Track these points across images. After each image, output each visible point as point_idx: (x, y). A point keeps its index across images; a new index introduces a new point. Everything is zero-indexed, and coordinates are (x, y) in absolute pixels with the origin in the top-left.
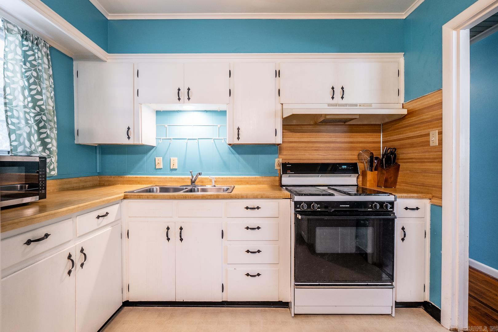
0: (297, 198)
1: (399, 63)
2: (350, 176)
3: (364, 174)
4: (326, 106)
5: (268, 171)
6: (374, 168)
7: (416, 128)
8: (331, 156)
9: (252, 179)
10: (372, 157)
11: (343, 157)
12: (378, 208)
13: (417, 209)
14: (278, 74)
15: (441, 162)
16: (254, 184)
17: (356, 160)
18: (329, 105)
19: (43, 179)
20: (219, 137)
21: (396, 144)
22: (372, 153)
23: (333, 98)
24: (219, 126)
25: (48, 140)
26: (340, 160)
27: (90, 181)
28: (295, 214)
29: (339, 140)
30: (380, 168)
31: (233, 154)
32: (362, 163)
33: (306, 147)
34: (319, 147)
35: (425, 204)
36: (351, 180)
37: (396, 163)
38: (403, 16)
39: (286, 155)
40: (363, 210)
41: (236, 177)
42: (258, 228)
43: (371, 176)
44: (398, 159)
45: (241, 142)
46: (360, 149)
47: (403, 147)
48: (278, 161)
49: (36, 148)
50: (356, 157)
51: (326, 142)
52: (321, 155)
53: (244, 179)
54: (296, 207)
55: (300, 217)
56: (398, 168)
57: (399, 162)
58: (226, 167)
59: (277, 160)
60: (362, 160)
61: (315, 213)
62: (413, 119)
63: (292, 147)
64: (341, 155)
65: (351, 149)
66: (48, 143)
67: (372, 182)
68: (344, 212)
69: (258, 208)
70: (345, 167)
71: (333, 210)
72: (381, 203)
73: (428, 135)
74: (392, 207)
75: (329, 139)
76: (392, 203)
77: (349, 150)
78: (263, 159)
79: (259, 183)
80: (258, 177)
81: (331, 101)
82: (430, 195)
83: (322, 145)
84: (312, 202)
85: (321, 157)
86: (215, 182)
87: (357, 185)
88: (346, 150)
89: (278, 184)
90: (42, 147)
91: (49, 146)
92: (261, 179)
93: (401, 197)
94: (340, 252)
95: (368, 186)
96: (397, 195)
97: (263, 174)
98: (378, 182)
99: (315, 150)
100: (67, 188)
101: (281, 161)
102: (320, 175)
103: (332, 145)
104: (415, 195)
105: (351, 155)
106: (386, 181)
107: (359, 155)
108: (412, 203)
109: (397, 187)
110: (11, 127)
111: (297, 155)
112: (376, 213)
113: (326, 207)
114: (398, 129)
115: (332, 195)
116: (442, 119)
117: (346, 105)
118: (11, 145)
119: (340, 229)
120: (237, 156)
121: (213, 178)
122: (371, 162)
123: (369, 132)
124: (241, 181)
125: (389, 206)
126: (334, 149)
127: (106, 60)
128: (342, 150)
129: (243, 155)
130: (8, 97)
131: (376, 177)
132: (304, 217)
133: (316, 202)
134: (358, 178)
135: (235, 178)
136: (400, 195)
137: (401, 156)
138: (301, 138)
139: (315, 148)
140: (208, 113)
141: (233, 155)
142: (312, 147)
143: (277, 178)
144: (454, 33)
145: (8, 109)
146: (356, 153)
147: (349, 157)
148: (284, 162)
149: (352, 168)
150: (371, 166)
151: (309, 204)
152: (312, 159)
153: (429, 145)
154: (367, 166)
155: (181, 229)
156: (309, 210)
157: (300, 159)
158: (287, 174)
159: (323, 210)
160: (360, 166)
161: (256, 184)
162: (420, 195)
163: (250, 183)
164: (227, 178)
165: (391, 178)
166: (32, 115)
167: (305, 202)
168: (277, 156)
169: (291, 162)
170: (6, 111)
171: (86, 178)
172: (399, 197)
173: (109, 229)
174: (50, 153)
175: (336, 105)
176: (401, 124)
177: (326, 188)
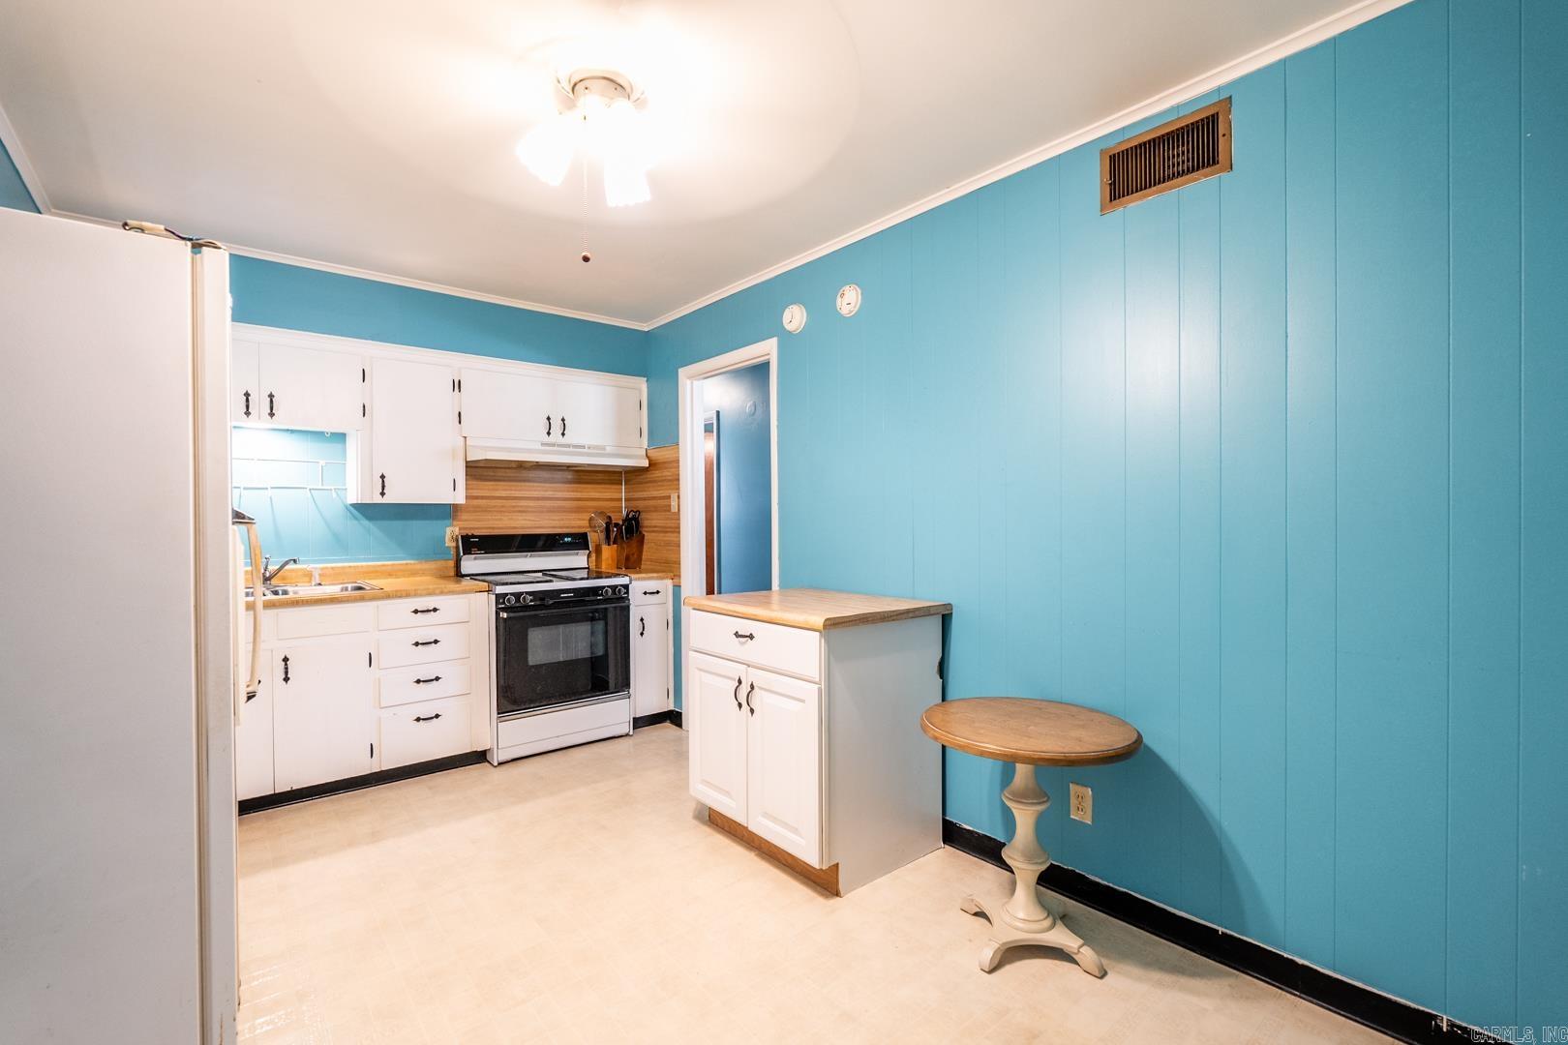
0: (500, 590)
1: (640, 391)
2: (577, 554)
3: (598, 550)
4: (539, 447)
5: (434, 552)
6: (612, 540)
7: (659, 486)
8: (546, 522)
9: (402, 567)
10: (608, 524)
11: (567, 523)
12: (610, 594)
13: (658, 592)
14: (457, 386)
15: (679, 532)
16: (404, 577)
17: (586, 527)
18: (542, 444)
20: (322, 485)
21: (640, 505)
22: (610, 518)
23: (549, 433)
24: (322, 463)
26: (561, 528)
28: (496, 612)
29: (559, 495)
30: (619, 541)
31: (356, 518)
32: (595, 532)
33: (503, 507)
34: (526, 507)
35: (666, 585)
36: (579, 559)
37: (641, 533)
38: (646, 328)
39: (466, 520)
40: (592, 598)
41: (364, 564)
42: (436, 642)
43: (608, 552)
44: (643, 527)
45: (386, 500)
46: (592, 510)
47: (648, 510)
48: (451, 532)
50: (586, 523)
51: (538, 499)
52: (529, 520)
53: (384, 568)
54: (497, 603)
55: (505, 615)
56: (641, 541)
57: (644, 531)
58: (339, 544)
59: (449, 530)
60: (595, 527)
61: (526, 608)
62: (656, 474)
63: (479, 507)
64: (563, 520)
65: (578, 510)
67: (610, 562)
68: (567, 603)
69: (435, 610)
70: (570, 539)
71: (551, 602)
72: (614, 588)
73: (669, 497)
74: (627, 593)
75: (543, 493)
76: (626, 587)
77: (575, 512)
78: (420, 528)
79: (414, 573)
80: (412, 562)
81: (546, 439)
82: (672, 574)
83: (531, 503)
84: (522, 593)
85: (529, 524)
86: (320, 575)
87: (588, 568)
88: (572, 512)
89: (452, 573)
92: (419, 567)
93: (639, 579)
94: (561, 659)
95: (604, 568)
96: (633, 576)
97: (423, 556)
98: (618, 561)
99: (520, 511)
101: (457, 531)
102: (529, 554)
103: (548, 504)
104: (655, 575)
105: (579, 519)
106: (627, 559)
107: (591, 519)
108: (652, 585)
109: (642, 566)
111: (489, 520)
112: (607, 600)
113: (542, 599)
114: (641, 483)
115: (551, 581)
116: (678, 480)
117: (569, 446)
119: (561, 628)
120: (366, 522)
121: (316, 568)
122: (608, 531)
123: (605, 483)
124: (377, 572)
125: (623, 590)
126: (551, 510)
128: (564, 512)
129: (379, 522)
131: (615, 554)
132: (512, 615)
133: (527, 593)
134: (589, 556)
135: (362, 566)
136: (637, 576)
137: (646, 523)
138: (493, 490)
139: (520, 509)
140: (293, 436)
141: (356, 522)
142: (514, 507)
143: (451, 564)
144: (688, 382)
146: (587, 516)
147: (575, 523)
148: (464, 533)
149: (579, 542)
150: (608, 537)
151: (517, 595)
152: (515, 528)
153: (669, 511)
154: (602, 536)
155: (286, 660)
156: (517, 605)
157: (493, 528)
158: (471, 554)
159: (538, 603)
160: (592, 538)
161: (409, 577)
162: (660, 574)
164: (343, 568)
165: (633, 554)
167: (512, 594)
168: (447, 522)
169: (477, 533)
172: (636, 579)
175: (554, 445)
176: (644, 476)
177: (540, 574)
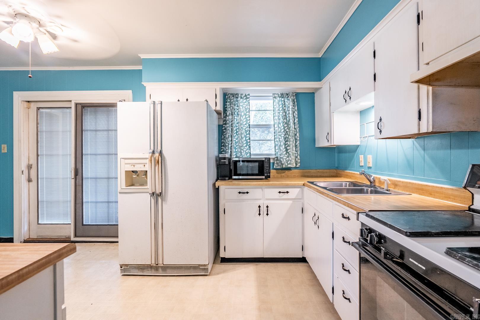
19: (269, 169)
25: (288, 148)
27: (326, 173)
31: (418, 150)
45: (382, 136)
49: (282, 153)
66: (288, 149)
90: (286, 152)
91: (289, 151)
100: (307, 176)
110: (276, 143)
118: (275, 152)
127: (321, 87)
130: (276, 129)
145: (275, 134)
163: (434, 195)
166: (283, 135)
170: (275, 136)
171: (323, 170)
173: (291, 202)
174: (289, 155)
